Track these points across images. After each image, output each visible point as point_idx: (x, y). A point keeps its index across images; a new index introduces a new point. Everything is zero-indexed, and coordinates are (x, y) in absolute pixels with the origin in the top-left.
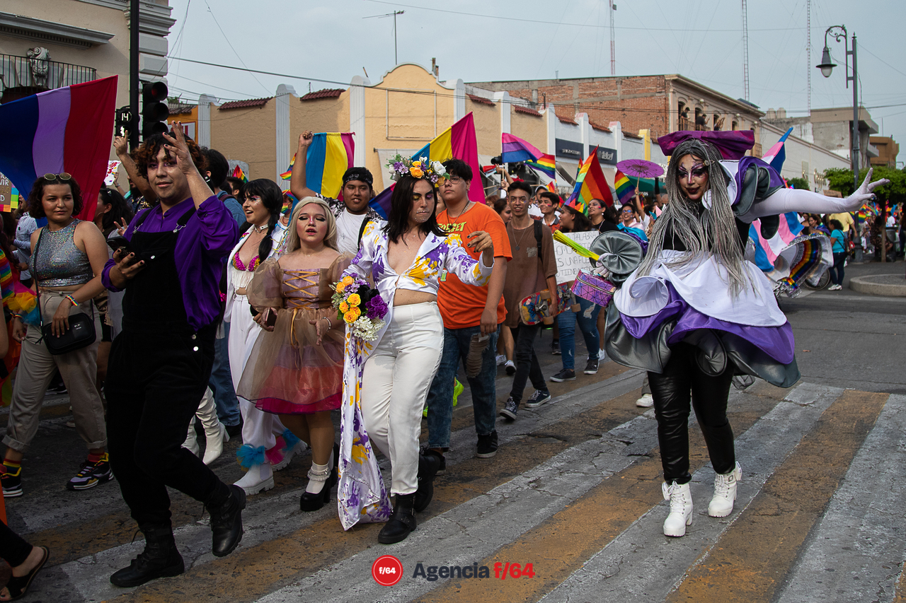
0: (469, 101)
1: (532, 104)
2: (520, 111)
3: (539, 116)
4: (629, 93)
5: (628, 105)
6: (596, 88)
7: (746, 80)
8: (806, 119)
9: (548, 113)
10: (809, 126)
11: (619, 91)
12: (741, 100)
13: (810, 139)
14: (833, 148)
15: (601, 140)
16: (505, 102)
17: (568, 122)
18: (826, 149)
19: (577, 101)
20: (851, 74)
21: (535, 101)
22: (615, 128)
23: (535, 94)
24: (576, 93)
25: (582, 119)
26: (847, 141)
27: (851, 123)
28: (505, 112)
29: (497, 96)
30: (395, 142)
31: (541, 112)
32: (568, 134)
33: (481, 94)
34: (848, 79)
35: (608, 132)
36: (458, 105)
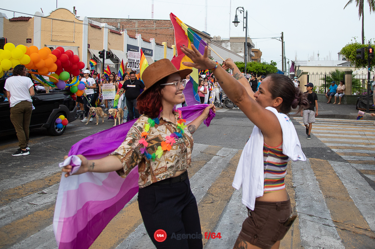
0: (90, 26)
1: (117, 29)
2: (112, 32)
3: (120, 34)
4: (159, 27)
5: (158, 32)
6: (145, 23)
7: (206, 24)
8: (228, 41)
9: (125, 33)
10: (229, 44)
11: (155, 25)
12: (203, 32)
13: (229, 48)
14: (238, 53)
15: (146, 46)
16: (106, 28)
17: (133, 37)
18: (235, 53)
19: (137, 29)
20: (245, 26)
21: (119, 28)
22: (152, 41)
23: (119, 24)
24: (136, 25)
25: (139, 36)
26: (243, 50)
27: (245, 43)
28: (106, 32)
29: (102, 25)
30: (55, 42)
31: (121, 33)
32: (132, 42)
33: (95, 23)
34: (244, 28)
35: (150, 42)
36: (85, 28)
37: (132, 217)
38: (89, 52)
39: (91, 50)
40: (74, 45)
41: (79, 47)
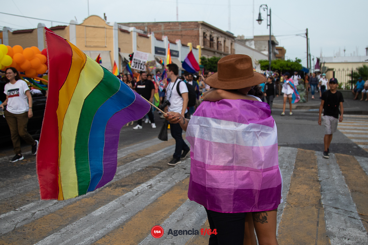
0: (119, 31)
1: (145, 32)
2: (140, 35)
3: (148, 37)
4: (184, 28)
5: (184, 33)
6: (170, 26)
8: (252, 40)
9: (152, 36)
10: (253, 42)
11: (180, 27)
12: (227, 32)
13: (253, 47)
14: (262, 51)
15: (173, 47)
16: (134, 31)
17: (159, 39)
18: (259, 51)
19: (163, 31)
20: (269, 24)
21: (146, 31)
22: (178, 42)
23: (146, 28)
24: (163, 28)
25: (165, 39)
26: (267, 48)
27: (269, 41)
28: (134, 35)
29: (131, 29)
30: (89, 48)
31: (149, 36)
32: (159, 45)
33: (124, 28)
34: (268, 25)
35: (175, 44)
36: (115, 33)
37: (166, 206)
38: (120, 56)
39: (122, 54)
40: (106, 49)
41: (110, 52)
